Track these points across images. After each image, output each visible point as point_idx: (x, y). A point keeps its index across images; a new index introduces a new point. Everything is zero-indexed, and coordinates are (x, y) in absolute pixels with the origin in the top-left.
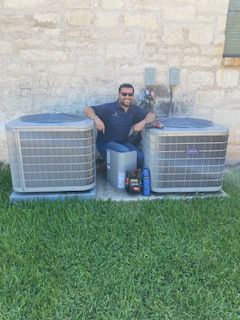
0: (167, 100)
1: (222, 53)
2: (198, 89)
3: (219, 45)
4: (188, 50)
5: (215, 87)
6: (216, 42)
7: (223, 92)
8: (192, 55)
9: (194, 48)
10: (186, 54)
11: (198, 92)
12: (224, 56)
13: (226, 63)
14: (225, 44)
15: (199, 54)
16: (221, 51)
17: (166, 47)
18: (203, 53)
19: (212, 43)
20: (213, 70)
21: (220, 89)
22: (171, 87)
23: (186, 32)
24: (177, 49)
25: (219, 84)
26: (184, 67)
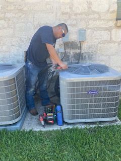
0: (78, 51)
2: (99, 43)
3: (113, 12)
4: (92, 16)
5: (111, 41)
6: (111, 10)
7: (116, 44)
8: (94, 19)
9: (96, 15)
10: (90, 19)
11: (99, 45)
12: (117, 19)
13: (119, 24)
14: (118, 11)
15: (99, 19)
16: (114, 16)
17: (76, 15)
18: (102, 18)
19: (108, 10)
20: (109, 29)
21: (115, 42)
22: (80, 42)
23: (90, 4)
24: (84, 16)
25: (114, 39)
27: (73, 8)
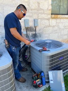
1: (51, 13)
2: (44, 27)
3: (50, 10)
4: (40, 11)
5: (49, 26)
6: (49, 9)
7: (52, 27)
8: (41, 13)
9: (42, 11)
10: (39, 13)
11: (44, 28)
12: (52, 14)
13: (53, 17)
14: (52, 10)
15: (44, 13)
17: (32, 10)
19: (48, 9)
20: (48, 19)
21: (51, 26)
24: (36, 11)
26: (39, 19)
27: (30, 5)
